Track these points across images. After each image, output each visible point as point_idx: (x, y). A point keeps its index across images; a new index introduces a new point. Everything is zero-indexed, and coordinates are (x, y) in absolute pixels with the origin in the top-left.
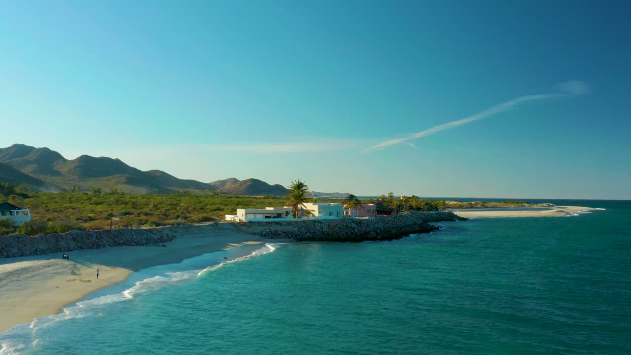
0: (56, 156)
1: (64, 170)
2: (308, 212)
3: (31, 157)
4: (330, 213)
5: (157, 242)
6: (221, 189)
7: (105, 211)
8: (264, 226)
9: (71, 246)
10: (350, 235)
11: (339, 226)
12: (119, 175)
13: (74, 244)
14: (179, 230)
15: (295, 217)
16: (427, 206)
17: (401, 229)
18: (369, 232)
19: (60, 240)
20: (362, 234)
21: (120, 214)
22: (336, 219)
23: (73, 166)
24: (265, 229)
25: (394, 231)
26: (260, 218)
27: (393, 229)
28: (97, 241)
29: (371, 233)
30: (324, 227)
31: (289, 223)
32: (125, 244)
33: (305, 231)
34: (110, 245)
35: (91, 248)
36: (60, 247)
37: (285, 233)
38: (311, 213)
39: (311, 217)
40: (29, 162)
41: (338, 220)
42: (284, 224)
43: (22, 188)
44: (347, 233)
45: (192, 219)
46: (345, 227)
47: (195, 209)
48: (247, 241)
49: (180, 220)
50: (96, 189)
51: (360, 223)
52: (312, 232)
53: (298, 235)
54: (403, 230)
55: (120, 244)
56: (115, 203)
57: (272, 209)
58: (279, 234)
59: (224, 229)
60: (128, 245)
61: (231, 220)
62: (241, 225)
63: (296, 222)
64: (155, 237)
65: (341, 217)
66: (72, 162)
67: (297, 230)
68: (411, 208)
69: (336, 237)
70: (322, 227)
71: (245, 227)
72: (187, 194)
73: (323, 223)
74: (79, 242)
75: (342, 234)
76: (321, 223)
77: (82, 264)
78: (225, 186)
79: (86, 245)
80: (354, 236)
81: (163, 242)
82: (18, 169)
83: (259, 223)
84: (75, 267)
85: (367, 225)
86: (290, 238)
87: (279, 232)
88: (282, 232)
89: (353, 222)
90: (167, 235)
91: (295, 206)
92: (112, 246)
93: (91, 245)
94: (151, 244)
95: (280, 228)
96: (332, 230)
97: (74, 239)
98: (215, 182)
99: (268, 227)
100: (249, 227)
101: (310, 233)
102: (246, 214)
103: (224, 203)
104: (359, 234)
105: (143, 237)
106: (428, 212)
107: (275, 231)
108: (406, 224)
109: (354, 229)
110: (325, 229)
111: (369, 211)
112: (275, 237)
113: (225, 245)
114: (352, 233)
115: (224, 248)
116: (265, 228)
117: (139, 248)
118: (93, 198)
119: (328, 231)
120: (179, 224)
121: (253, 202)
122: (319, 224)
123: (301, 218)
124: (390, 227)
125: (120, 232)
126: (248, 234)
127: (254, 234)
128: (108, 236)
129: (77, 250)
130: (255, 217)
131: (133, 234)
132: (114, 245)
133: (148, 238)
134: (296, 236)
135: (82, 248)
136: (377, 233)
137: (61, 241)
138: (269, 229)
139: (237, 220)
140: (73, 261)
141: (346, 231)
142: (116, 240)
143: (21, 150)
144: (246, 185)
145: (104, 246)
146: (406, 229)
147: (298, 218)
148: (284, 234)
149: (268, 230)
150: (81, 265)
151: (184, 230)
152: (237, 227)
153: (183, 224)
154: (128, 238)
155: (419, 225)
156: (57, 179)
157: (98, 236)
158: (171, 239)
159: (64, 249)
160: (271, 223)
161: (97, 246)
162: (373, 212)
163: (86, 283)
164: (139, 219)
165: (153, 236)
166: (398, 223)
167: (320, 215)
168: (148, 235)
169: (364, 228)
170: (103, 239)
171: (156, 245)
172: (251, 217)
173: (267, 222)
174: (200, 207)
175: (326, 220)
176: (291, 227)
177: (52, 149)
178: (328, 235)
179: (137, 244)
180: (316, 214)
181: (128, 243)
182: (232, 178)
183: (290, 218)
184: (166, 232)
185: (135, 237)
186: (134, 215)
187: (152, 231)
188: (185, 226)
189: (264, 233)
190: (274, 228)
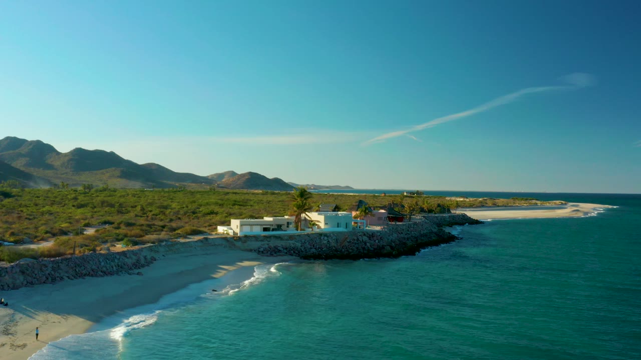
0: (50, 149)
1: (57, 163)
2: (312, 224)
3: (24, 150)
4: (338, 224)
5: (131, 269)
6: (219, 183)
7: (83, 219)
8: (262, 241)
9: (18, 281)
10: (362, 251)
11: (348, 240)
12: (114, 168)
13: (22, 278)
14: (161, 249)
15: (297, 230)
16: (439, 208)
17: (417, 240)
18: (383, 247)
19: (3, 275)
20: (375, 249)
21: (99, 223)
22: (345, 232)
23: (67, 158)
24: (263, 245)
25: (409, 243)
26: (257, 231)
27: (408, 240)
28: (53, 273)
29: (386, 247)
30: (331, 241)
31: (291, 237)
32: (89, 275)
33: (309, 247)
34: (68, 277)
35: (44, 282)
36: (3, 284)
37: (286, 249)
38: (316, 225)
39: (316, 230)
40: (20, 155)
41: (347, 232)
42: (286, 238)
43: (11, 183)
44: (357, 248)
45: (178, 234)
46: (356, 241)
47: (185, 214)
48: (241, 260)
49: (163, 235)
50: (87, 185)
51: (372, 235)
52: (318, 246)
53: (302, 251)
54: (419, 241)
55: (83, 276)
56: (100, 205)
57: (271, 219)
58: (280, 251)
59: (215, 245)
60: (92, 276)
61: (224, 234)
62: (235, 240)
63: (299, 236)
64: (129, 261)
65: (350, 229)
66: (66, 155)
67: (300, 245)
68: (422, 210)
69: (346, 252)
70: (329, 241)
71: (240, 243)
72: (182, 189)
73: (330, 236)
74: (28, 275)
75: (352, 249)
76: (327, 237)
77: (24, 314)
78: (223, 179)
79: (37, 279)
80: (365, 252)
81: (139, 268)
82: (9, 163)
83: (256, 238)
84: (12, 320)
85: (381, 238)
86: (292, 255)
87: (278, 248)
88: (283, 248)
89: (365, 235)
90: (145, 257)
91: (298, 216)
92: (72, 279)
93: (44, 278)
94: (124, 272)
95: (279, 243)
96: (341, 245)
97: (23, 273)
98: (212, 175)
99: (267, 242)
100: (244, 243)
101: (316, 249)
102: (242, 225)
103: (220, 202)
104: (372, 249)
105: (112, 264)
106: (441, 215)
107: (275, 247)
108: (422, 233)
109: (365, 243)
110: (333, 244)
111: (380, 219)
112: (275, 255)
113: (215, 268)
114: (364, 248)
115: (214, 274)
116: (263, 243)
117: (108, 279)
118: (79, 197)
119: (336, 245)
120: (161, 241)
121: (251, 200)
122: (326, 238)
123: (304, 230)
124: (404, 238)
125: (84, 259)
126: (243, 250)
127: (251, 250)
128: (67, 265)
129: (26, 286)
130: (251, 230)
131: (101, 260)
132: (75, 277)
133: (120, 264)
134: (299, 252)
135: (32, 283)
136: (392, 247)
137: (5, 276)
138: (268, 244)
139: (231, 233)
140: (11, 308)
141: (357, 245)
142: (77, 270)
143: (13, 143)
144: (244, 179)
145: (62, 279)
146: (422, 240)
147: (301, 230)
148: (285, 251)
149: (267, 246)
150: (21, 315)
151: (167, 249)
152: (230, 242)
153: (166, 241)
154: (94, 267)
155: (435, 233)
156: (49, 173)
157: (55, 266)
158: (149, 262)
159: (8, 286)
160: (270, 237)
161: (53, 279)
162: (385, 220)
163: (19, 350)
164: (116, 233)
165: (126, 260)
166: (413, 233)
167: (327, 227)
168: (121, 259)
169: (377, 241)
170: (61, 269)
171: (130, 274)
172: (247, 230)
173: (265, 237)
174: (192, 211)
175: (333, 233)
176: (293, 242)
177: (45, 142)
178: (336, 250)
179: (106, 273)
180: (322, 225)
181: (93, 274)
182: (229, 172)
183: (291, 231)
184: (144, 253)
185: (103, 264)
186: (113, 225)
187: (126, 254)
188: (169, 243)
189: (262, 249)
190: (273, 243)
